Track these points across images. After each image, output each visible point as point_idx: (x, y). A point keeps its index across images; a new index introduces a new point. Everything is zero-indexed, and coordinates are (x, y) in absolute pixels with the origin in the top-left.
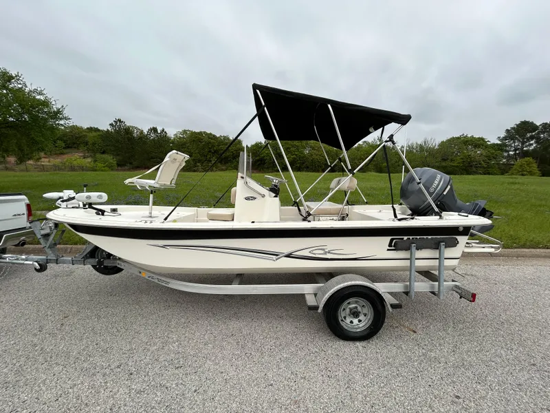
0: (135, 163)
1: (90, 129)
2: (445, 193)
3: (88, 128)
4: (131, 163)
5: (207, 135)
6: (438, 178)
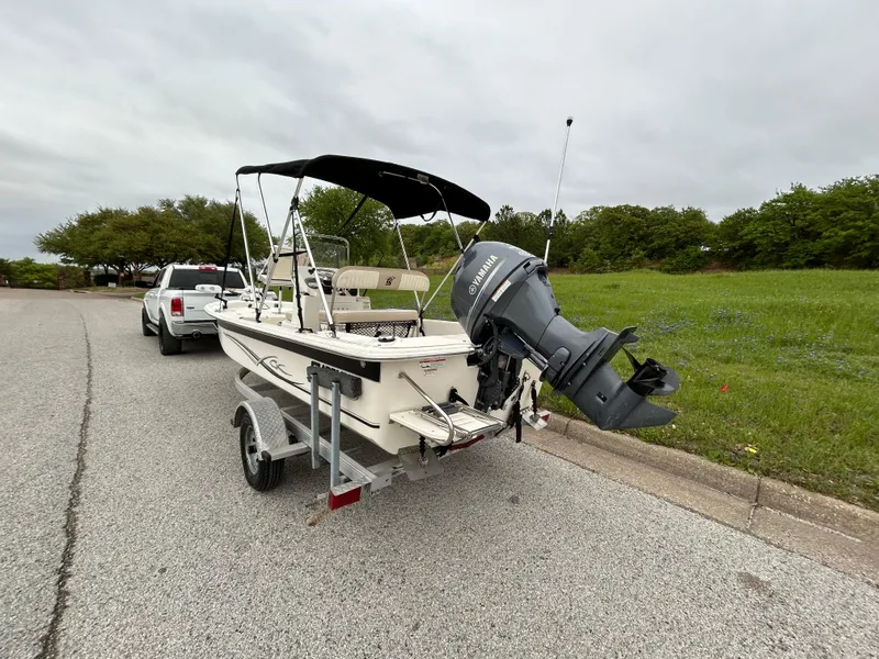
2: (495, 298)
5: (630, 210)
6: (489, 263)
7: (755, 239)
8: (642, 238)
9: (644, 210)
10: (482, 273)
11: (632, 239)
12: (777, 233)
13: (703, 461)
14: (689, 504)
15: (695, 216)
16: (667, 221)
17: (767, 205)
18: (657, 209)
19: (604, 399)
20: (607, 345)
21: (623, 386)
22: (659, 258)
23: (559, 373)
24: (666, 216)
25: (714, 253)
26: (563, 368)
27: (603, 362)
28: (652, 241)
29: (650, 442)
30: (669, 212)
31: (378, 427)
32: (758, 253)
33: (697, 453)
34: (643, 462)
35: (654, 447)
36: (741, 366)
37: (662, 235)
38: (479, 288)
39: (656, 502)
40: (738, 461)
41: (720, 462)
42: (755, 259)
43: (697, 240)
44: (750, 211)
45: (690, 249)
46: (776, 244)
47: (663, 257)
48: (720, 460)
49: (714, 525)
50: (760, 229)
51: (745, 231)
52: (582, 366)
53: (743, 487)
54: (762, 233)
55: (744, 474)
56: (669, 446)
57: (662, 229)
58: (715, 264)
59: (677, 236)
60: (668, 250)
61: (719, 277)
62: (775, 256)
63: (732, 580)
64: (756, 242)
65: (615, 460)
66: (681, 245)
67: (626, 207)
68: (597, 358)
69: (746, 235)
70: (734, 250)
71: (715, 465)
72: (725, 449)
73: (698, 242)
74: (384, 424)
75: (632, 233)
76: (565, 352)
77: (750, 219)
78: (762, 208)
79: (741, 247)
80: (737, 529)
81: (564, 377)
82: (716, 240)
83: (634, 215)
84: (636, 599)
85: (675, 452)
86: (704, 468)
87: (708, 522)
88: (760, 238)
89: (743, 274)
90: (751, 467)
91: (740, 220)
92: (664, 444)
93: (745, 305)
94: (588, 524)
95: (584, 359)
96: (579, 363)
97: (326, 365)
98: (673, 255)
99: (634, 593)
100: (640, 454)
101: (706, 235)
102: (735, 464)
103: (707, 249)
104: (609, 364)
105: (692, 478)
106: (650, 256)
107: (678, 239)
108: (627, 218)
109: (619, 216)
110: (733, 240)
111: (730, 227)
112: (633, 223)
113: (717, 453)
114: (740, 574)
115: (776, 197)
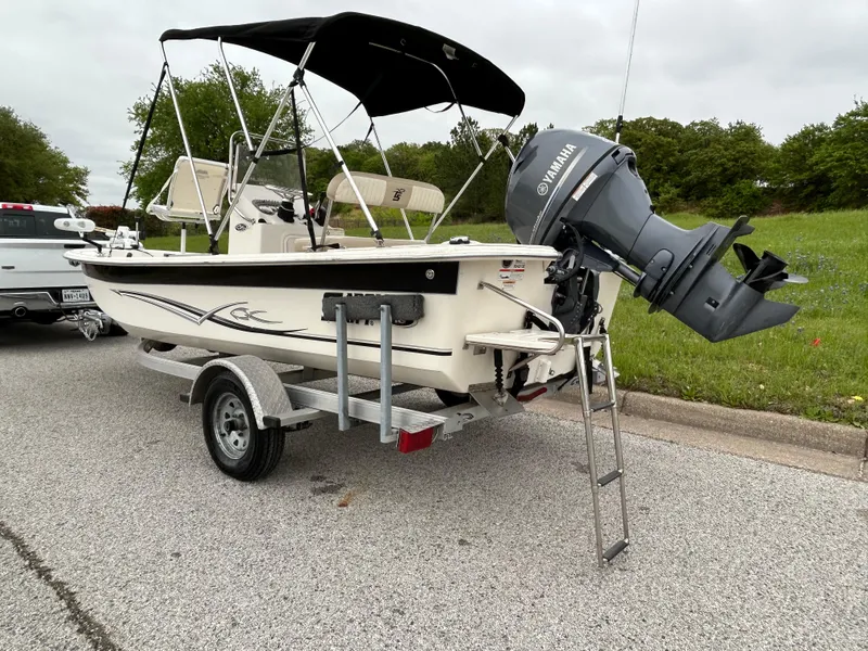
0: (489, 211)
1: (429, 147)
2: (576, 197)
3: (425, 145)
4: (481, 211)
5: (656, 126)
6: (566, 153)
7: (829, 170)
8: (673, 169)
9: (675, 126)
10: (556, 167)
11: (659, 170)
12: (857, 160)
13: (801, 421)
14: (793, 463)
15: (747, 134)
16: (708, 144)
17: (843, 119)
18: (694, 124)
19: (715, 305)
20: (718, 241)
21: (737, 286)
22: (699, 199)
23: (660, 281)
24: (706, 136)
25: (774, 190)
26: (664, 274)
27: (712, 262)
28: (688, 173)
29: (736, 407)
30: (709, 128)
31: (449, 354)
32: (833, 190)
33: (792, 413)
34: (729, 432)
35: (742, 412)
36: (833, 320)
37: (702, 164)
38: (552, 186)
39: (753, 463)
40: (842, 415)
41: (820, 420)
42: (830, 199)
43: (752, 171)
44: (821, 128)
45: (742, 184)
46: (856, 177)
47: (705, 197)
48: (820, 417)
49: (823, 477)
50: (837, 154)
51: (814, 159)
52: (688, 269)
53: (850, 443)
54: (839, 160)
55: (850, 429)
56: (759, 409)
57: (703, 154)
58: (777, 206)
59: (722, 165)
60: (710, 186)
61: (787, 219)
62: (856, 195)
63: (852, 516)
64: (831, 175)
65: (694, 432)
66: (729, 179)
67: (650, 119)
68: (707, 257)
69: (817, 164)
70: (801, 186)
71: (815, 423)
72: (825, 404)
73: (751, 174)
74: (456, 349)
75: (658, 160)
76: (664, 255)
77: (822, 140)
78: (837, 123)
79: (810, 181)
80: (848, 479)
81: (665, 286)
82: (777, 171)
83: (660, 133)
84: (755, 535)
85: (768, 414)
86: (803, 428)
87: (816, 475)
88: (835, 167)
89: (817, 217)
90: (857, 420)
91: (809, 141)
92: (752, 408)
93: (828, 250)
94: (684, 485)
95: (689, 261)
96: (685, 266)
97: (353, 293)
98: (716, 193)
99: (752, 530)
100: (723, 423)
101: (763, 164)
102: (838, 419)
103: (766, 184)
104: (718, 264)
105: (790, 442)
106: (685, 196)
107: (725, 170)
108: (651, 137)
109: (639, 134)
110: (800, 171)
111: (795, 151)
112: (660, 145)
113: (817, 410)
114: (858, 511)
115: (854, 108)
